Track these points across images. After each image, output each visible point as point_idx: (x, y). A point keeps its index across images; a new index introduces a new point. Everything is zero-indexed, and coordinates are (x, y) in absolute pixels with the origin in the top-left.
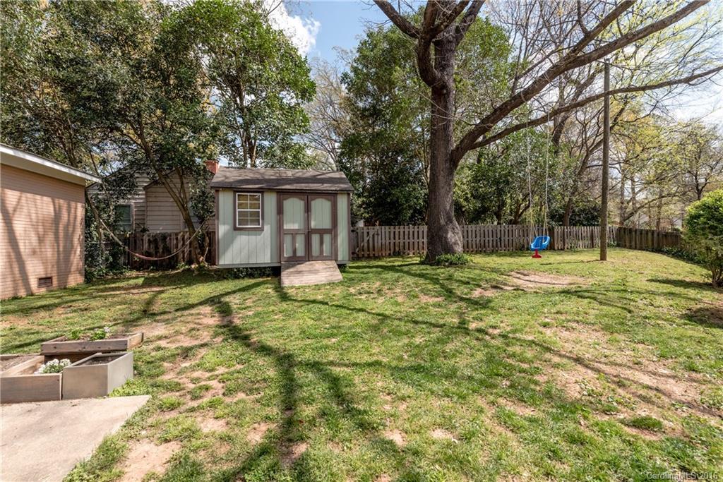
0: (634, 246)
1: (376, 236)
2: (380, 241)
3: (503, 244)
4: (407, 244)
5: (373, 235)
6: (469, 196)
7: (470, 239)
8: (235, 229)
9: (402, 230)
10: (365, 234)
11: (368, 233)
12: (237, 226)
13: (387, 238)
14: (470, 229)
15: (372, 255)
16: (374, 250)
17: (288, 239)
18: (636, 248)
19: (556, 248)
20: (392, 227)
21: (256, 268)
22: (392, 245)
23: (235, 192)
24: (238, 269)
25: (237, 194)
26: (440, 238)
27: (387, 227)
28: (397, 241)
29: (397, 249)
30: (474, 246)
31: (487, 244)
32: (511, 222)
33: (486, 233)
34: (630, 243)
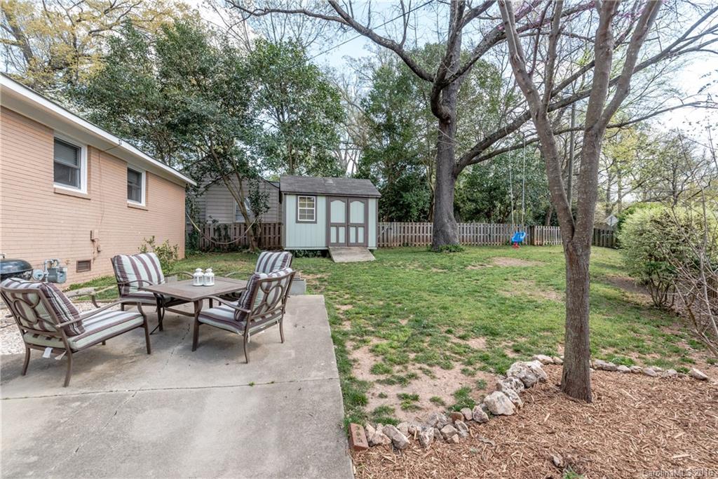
0: (601, 244)
1: (389, 230)
2: (392, 235)
3: (492, 240)
4: (414, 237)
5: (387, 229)
6: (465, 199)
7: (465, 234)
8: (297, 222)
9: (410, 226)
10: (381, 229)
11: (383, 227)
12: (299, 220)
13: (399, 232)
14: (465, 226)
15: (385, 245)
16: (388, 241)
17: (333, 230)
18: (603, 246)
19: (536, 244)
20: (402, 223)
21: (311, 251)
22: (402, 237)
23: (297, 195)
24: (299, 251)
25: (299, 197)
26: (443, 232)
27: (398, 223)
28: (406, 234)
29: (406, 241)
30: (468, 240)
31: (478, 239)
32: (499, 222)
33: (479, 230)
34: (599, 241)
